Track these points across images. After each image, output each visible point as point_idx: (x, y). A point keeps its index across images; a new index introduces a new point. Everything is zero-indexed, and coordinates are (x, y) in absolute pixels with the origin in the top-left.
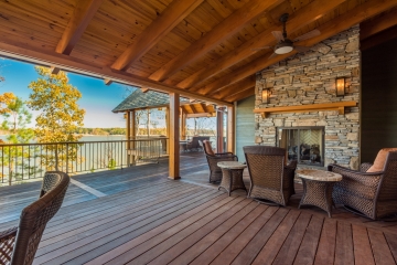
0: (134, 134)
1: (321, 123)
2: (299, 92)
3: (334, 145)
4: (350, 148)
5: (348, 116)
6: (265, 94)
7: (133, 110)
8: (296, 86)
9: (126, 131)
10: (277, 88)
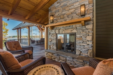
0: (21, 38)
1: (74, 31)
2: (65, 16)
3: (80, 43)
4: (88, 45)
5: (87, 27)
6: (51, 18)
7: (20, 28)
8: (63, 13)
9: (17, 36)
10: (56, 14)
